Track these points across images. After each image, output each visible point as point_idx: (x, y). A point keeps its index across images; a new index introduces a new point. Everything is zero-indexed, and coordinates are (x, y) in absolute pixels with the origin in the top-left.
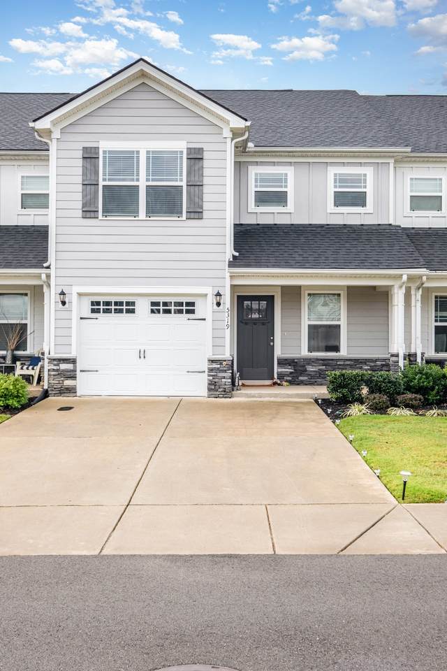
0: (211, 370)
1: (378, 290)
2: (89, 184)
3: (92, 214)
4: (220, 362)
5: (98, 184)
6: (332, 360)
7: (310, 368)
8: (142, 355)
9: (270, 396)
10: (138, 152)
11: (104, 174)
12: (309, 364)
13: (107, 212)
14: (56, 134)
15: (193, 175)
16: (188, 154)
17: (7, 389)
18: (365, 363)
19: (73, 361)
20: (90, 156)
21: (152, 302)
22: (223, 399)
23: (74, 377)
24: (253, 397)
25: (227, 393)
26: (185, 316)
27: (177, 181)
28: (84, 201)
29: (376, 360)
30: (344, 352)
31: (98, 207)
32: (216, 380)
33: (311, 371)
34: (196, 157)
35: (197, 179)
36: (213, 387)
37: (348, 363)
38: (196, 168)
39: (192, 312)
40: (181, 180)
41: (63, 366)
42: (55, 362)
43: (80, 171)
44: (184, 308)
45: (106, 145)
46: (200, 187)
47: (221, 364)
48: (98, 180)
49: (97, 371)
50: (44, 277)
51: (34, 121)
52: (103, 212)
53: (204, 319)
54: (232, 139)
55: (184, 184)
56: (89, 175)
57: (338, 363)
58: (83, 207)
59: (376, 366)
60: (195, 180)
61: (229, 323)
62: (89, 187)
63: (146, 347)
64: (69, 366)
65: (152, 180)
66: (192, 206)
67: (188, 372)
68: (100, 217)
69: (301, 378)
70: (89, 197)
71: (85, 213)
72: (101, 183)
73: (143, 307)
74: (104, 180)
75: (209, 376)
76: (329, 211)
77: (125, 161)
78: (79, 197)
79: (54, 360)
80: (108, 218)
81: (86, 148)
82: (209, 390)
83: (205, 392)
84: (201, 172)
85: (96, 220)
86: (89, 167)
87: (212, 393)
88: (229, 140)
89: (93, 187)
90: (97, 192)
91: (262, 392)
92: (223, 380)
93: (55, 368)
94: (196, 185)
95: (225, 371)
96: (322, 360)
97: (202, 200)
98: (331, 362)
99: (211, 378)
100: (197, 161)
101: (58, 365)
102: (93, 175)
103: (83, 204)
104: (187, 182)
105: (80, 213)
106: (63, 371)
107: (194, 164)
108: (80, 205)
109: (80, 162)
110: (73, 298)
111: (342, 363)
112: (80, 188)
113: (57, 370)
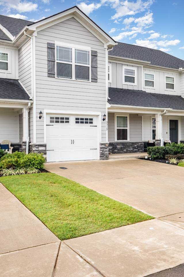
0: (101, 148)
1: (139, 115)
2: (51, 61)
3: (52, 76)
4: (104, 144)
5: (55, 62)
6: (125, 143)
7: (118, 147)
8: (73, 142)
9: (122, 158)
10: (71, 49)
11: (57, 57)
12: (118, 145)
13: (59, 75)
14: (35, 34)
15: (93, 63)
16: (92, 53)
17: (41, 160)
18: (135, 144)
19: (45, 146)
20: (51, 47)
21: (76, 118)
22: (106, 160)
23: (45, 154)
24: (116, 159)
25: (107, 158)
26: (89, 125)
27: (87, 64)
28: (49, 69)
29: (139, 143)
30: (128, 140)
31: (55, 72)
32: (103, 152)
33: (119, 148)
34: (94, 55)
35: (95, 65)
36: (102, 155)
37: (130, 144)
38: (95, 60)
39: (92, 123)
40: (89, 64)
41: (41, 148)
42: (37, 147)
43: (46, 54)
44: (89, 121)
45: (58, 43)
46: (96, 68)
47: (105, 145)
48: (55, 60)
49: (53, 150)
50: (29, 104)
51: (28, 26)
52: (57, 75)
53: (96, 126)
54: (108, 50)
55: (90, 66)
56: (50, 57)
57: (127, 144)
58: (48, 72)
59: (139, 145)
60: (94, 65)
61: (107, 128)
62: (51, 62)
63: (74, 139)
64: (43, 148)
65: (77, 63)
66: (93, 76)
67: (91, 149)
68: (56, 77)
69: (115, 151)
70: (51, 67)
71: (49, 74)
72: (56, 61)
73: (72, 120)
74: (57, 60)
75: (100, 150)
76: (123, 84)
77: (66, 52)
78: (46, 66)
79: (36, 145)
80: (59, 78)
81: (49, 43)
82: (101, 157)
83: (99, 158)
84: (96, 62)
85: (54, 78)
86: (50, 52)
87: (102, 158)
88: (106, 50)
89: (52, 62)
90: (54, 65)
91: (119, 157)
92: (106, 152)
93: (37, 149)
94: (94, 67)
95: (106, 148)
96: (122, 143)
97: (97, 74)
98: (125, 144)
99: (102, 151)
100: (95, 57)
101: (38, 148)
102: (52, 56)
103: (48, 70)
104: (92, 65)
105: (46, 74)
106: (41, 150)
107: (94, 58)
108: (46, 70)
109: (46, 50)
110: (44, 115)
111: (128, 144)
112: (46, 62)
113: (38, 150)
